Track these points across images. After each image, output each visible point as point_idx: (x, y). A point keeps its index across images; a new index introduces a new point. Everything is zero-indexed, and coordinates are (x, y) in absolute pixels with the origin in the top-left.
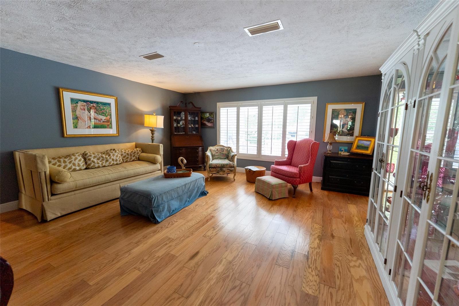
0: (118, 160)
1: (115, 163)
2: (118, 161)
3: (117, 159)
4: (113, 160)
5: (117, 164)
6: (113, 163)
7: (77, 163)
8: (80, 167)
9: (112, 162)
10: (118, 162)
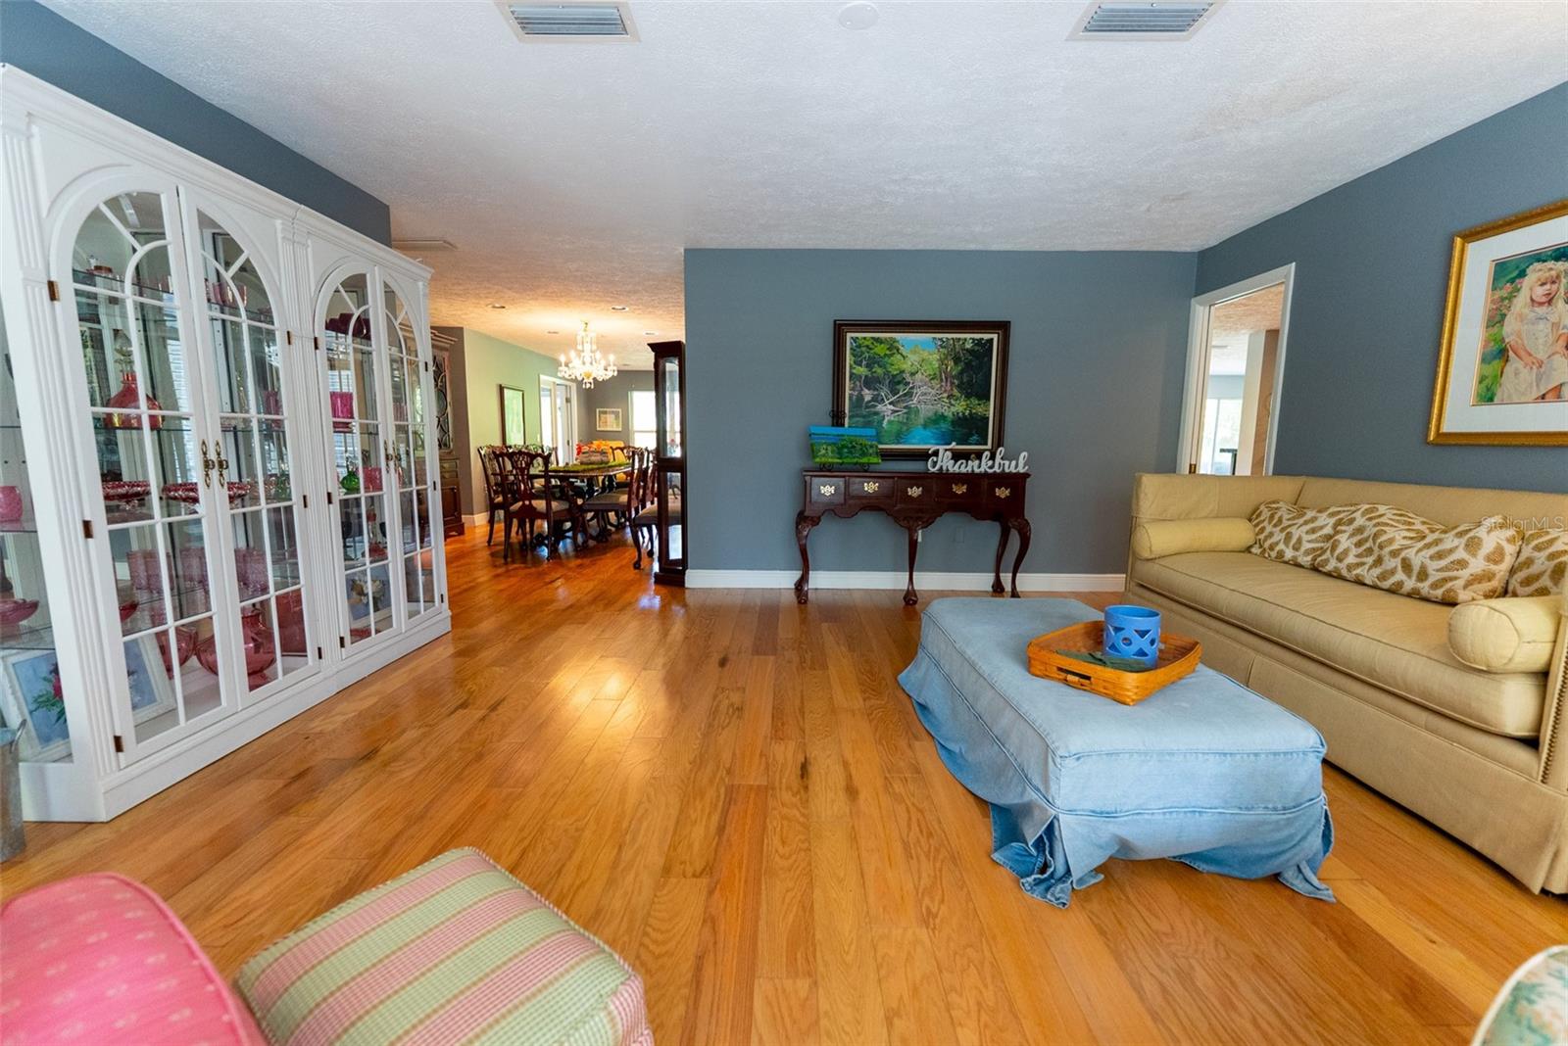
0: (1434, 577)
1: (1410, 584)
2: (1431, 580)
3: (1430, 571)
4: (1407, 566)
5: (1414, 595)
6: (1400, 584)
7: (1297, 536)
8: (1297, 553)
9: (1400, 576)
10: (1425, 587)
